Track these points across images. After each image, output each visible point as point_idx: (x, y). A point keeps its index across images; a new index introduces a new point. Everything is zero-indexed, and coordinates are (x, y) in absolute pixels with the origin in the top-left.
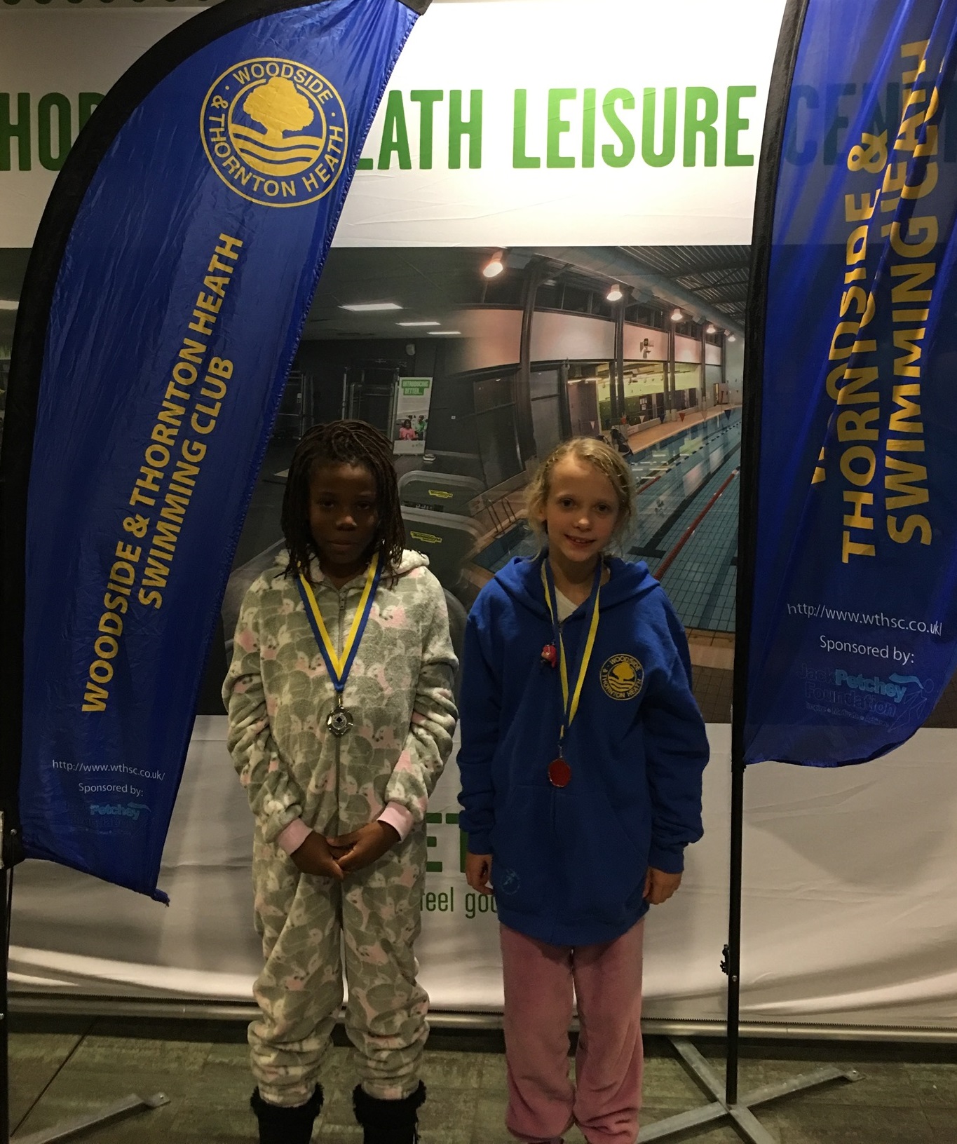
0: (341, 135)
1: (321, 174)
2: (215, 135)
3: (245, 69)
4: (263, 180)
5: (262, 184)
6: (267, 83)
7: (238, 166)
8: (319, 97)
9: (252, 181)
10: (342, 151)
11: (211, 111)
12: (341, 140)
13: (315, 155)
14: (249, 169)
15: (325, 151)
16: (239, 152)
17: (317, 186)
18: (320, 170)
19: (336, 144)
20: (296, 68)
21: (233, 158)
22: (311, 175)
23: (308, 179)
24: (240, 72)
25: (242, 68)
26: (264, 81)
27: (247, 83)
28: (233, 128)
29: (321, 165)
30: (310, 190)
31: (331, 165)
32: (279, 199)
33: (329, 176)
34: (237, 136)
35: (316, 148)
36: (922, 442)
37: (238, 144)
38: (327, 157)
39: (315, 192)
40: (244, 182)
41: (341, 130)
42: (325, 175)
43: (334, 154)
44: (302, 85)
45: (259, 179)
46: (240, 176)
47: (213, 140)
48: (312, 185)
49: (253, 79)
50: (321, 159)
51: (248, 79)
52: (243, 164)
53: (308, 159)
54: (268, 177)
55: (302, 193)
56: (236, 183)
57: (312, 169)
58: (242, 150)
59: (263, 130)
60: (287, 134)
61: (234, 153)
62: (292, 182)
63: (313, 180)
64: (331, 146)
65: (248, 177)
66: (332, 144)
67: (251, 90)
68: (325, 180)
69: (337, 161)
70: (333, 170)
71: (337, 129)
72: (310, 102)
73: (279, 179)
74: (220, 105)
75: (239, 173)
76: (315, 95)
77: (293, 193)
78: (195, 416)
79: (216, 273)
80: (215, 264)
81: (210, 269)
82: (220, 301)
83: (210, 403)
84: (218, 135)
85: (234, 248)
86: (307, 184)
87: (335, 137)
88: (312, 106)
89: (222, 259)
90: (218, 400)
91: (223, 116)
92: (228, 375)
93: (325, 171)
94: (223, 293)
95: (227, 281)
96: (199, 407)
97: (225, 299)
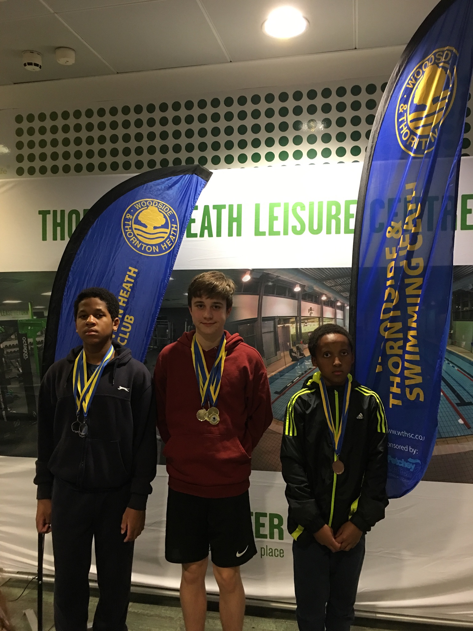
0: (176, 228)
1: (168, 243)
2: (127, 229)
3: (139, 203)
4: (146, 246)
5: (145, 247)
6: (147, 208)
7: (136, 240)
8: (168, 213)
9: (142, 246)
10: (177, 234)
11: (126, 219)
12: (176, 230)
13: (166, 236)
14: (140, 242)
15: (170, 234)
16: (136, 235)
17: (167, 248)
18: (168, 242)
19: (174, 231)
20: (159, 203)
21: (134, 237)
22: (164, 243)
23: (163, 245)
24: (137, 205)
25: (138, 203)
26: (146, 208)
27: (140, 208)
28: (134, 226)
29: (168, 240)
30: (164, 249)
31: (172, 239)
32: (152, 253)
33: (171, 244)
34: (136, 229)
35: (167, 233)
36: (418, 356)
37: (136, 232)
38: (171, 236)
39: (166, 250)
40: (138, 247)
41: (176, 226)
42: (170, 244)
43: (173, 235)
44: (161, 209)
45: (144, 245)
46: (137, 244)
47: (127, 231)
48: (165, 247)
49: (142, 207)
50: (168, 237)
51: (140, 207)
52: (138, 239)
53: (163, 237)
54: (147, 245)
55: (161, 251)
56: (136, 247)
57: (165, 241)
58: (138, 234)
59: (146, 227)
60: (155, 228)
61: (134, 235)
62: (157, 246)
63: (165, 245)
64: (172, 232)
65: (140, 245)
66: (173, 231)
67: (141, 211)
68: (170, 245)
69: (175, 238)
70: (173, 241)
71: (174, 226)
72: (164, 215)
73: (152, 245)
74: (129, 217)
75: (136, 243)
76: (166, 213)
77: (158, 251)
78: (119, 338)
79: (128, 282)
80: (127, 278)
81: (125, 281)
82: (129, 293)
83: (125, 333)
84: (129, 229)
85: (134, 272)
86: (163, 247)
87: (174, 229)
88: (165, 217)
89: (130, 277)
90: (128, 332)
91: (130, 221)
92: (132, 322)
93: (170, 242)
94: (130, 290)
95: (131, 285)
96: (121, 335)
97: (131, 292)
